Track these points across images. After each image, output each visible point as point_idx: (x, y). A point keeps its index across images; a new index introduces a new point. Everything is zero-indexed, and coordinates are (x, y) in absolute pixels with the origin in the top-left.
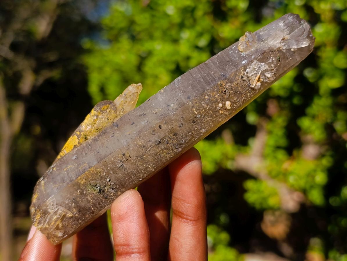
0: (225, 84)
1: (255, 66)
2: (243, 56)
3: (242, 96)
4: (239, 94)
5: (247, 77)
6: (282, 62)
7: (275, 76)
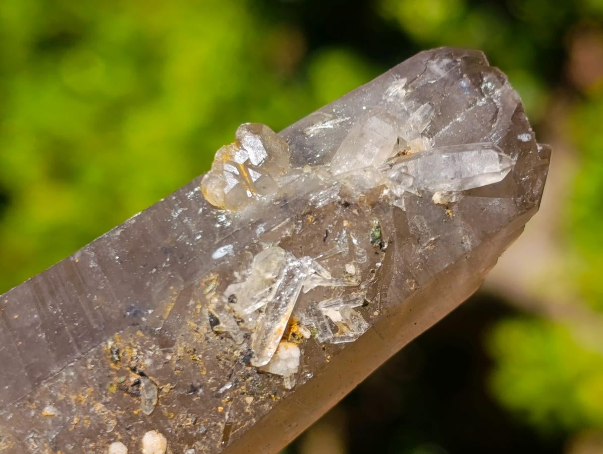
0: (135, 350)
1: (267, 271)
2: (222, 228)
3: (220, 409)
4: (203, 400)
5: (235, 317)
6: (396, 255)
7: (367, 319)
